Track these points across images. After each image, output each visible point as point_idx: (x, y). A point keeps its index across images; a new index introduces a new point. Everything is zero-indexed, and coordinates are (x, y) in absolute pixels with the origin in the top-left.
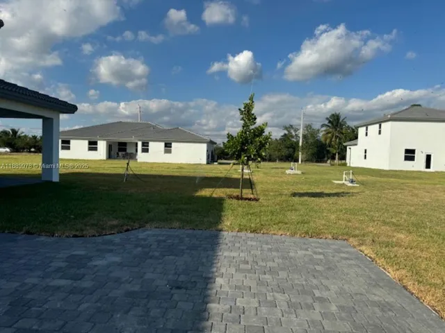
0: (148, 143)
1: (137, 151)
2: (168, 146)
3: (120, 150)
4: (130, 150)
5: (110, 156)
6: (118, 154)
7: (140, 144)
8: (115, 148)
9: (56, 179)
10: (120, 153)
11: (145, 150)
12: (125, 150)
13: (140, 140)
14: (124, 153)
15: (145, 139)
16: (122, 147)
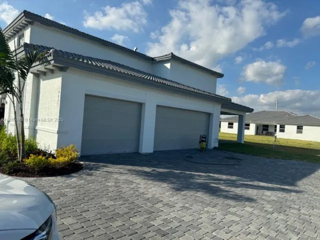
0: (284, 126)
1: (276, 131)
2: (300, 128)
3: (264, 130)
4: (271, 130)
5: (257, 133)
6: (262, 132)
7: (278, 126)
8: (261, 129)
9: (243, 142)
10: (264, 132)
11: (282, 130)
12: (267, 130)
13: (278, 124)
14: (266, 132)
15: (283, 123)
16: (266, 127)
